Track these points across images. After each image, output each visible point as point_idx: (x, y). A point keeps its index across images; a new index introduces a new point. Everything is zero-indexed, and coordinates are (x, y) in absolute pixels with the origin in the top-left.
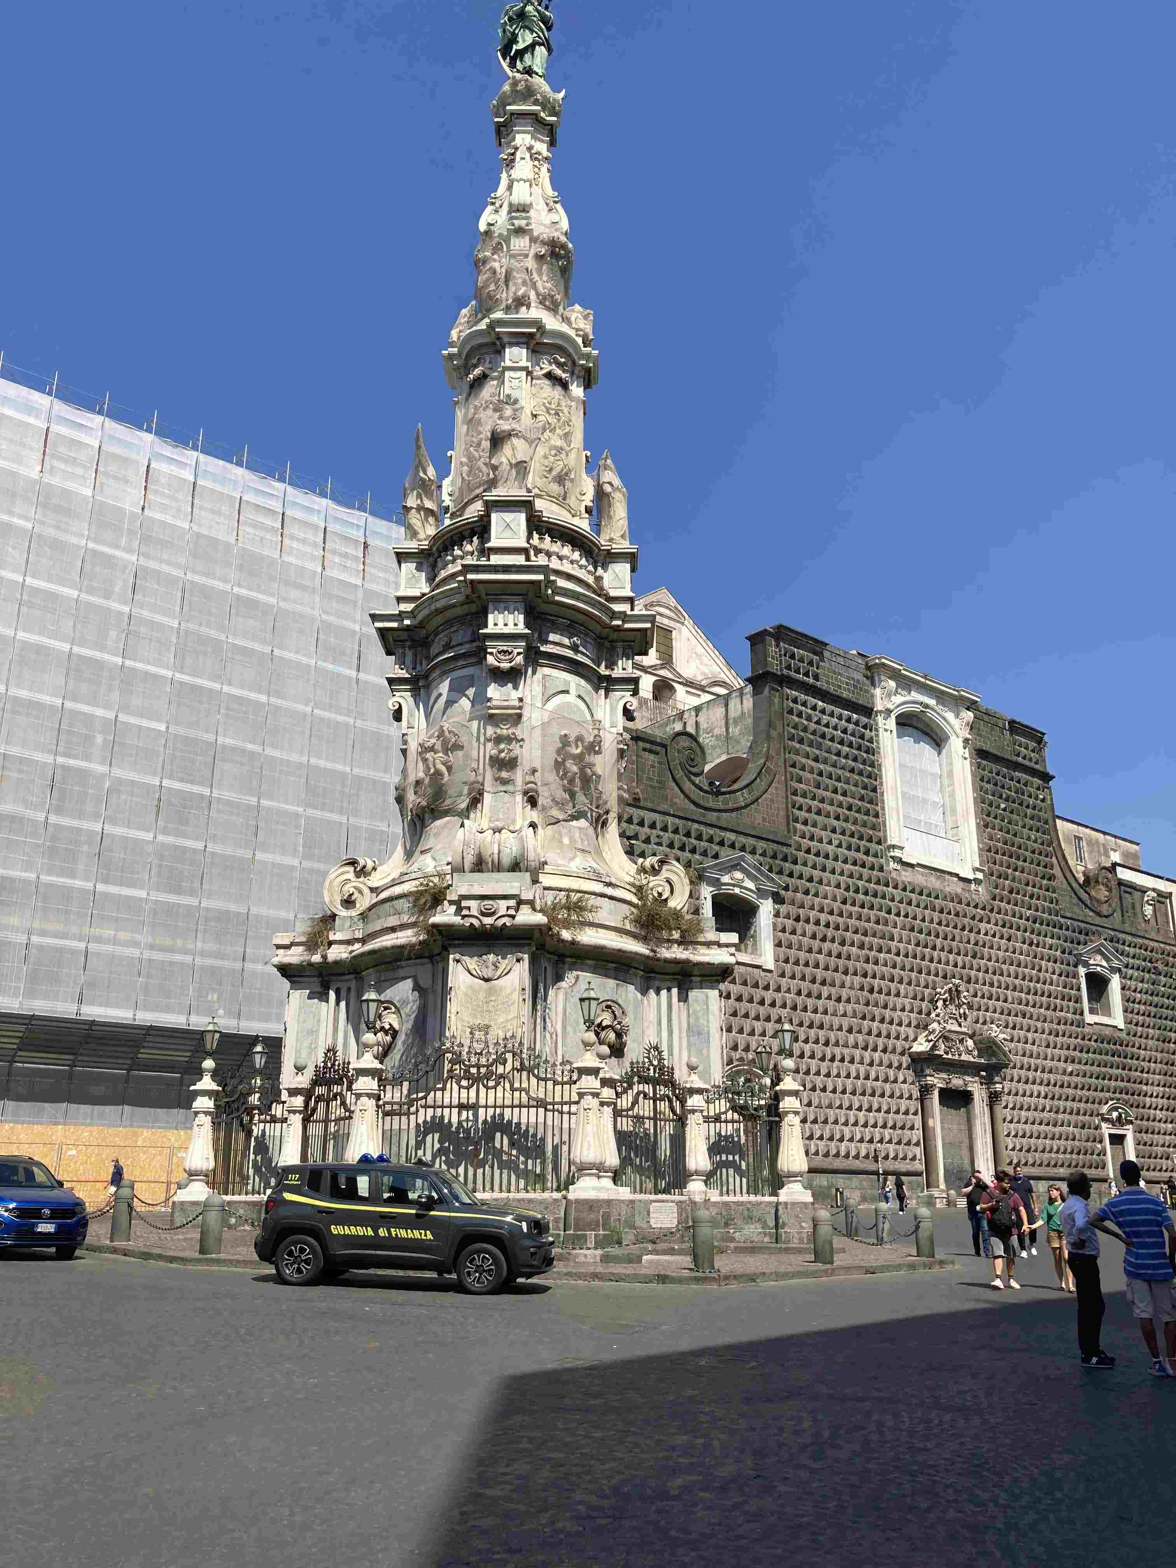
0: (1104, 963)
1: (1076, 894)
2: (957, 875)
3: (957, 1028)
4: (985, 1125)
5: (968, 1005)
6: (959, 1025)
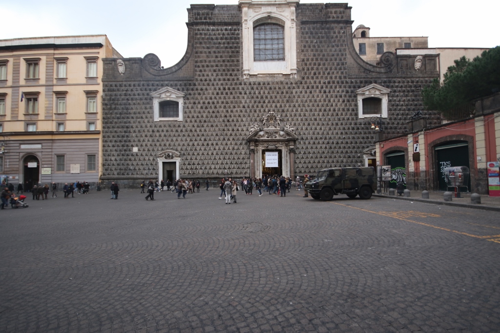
0: (378, 93)
1: (363, 67)
2: (282, 74)
3: (274, 128)
4: (287, 160)
5: (280, 120)
6: (276, 127)
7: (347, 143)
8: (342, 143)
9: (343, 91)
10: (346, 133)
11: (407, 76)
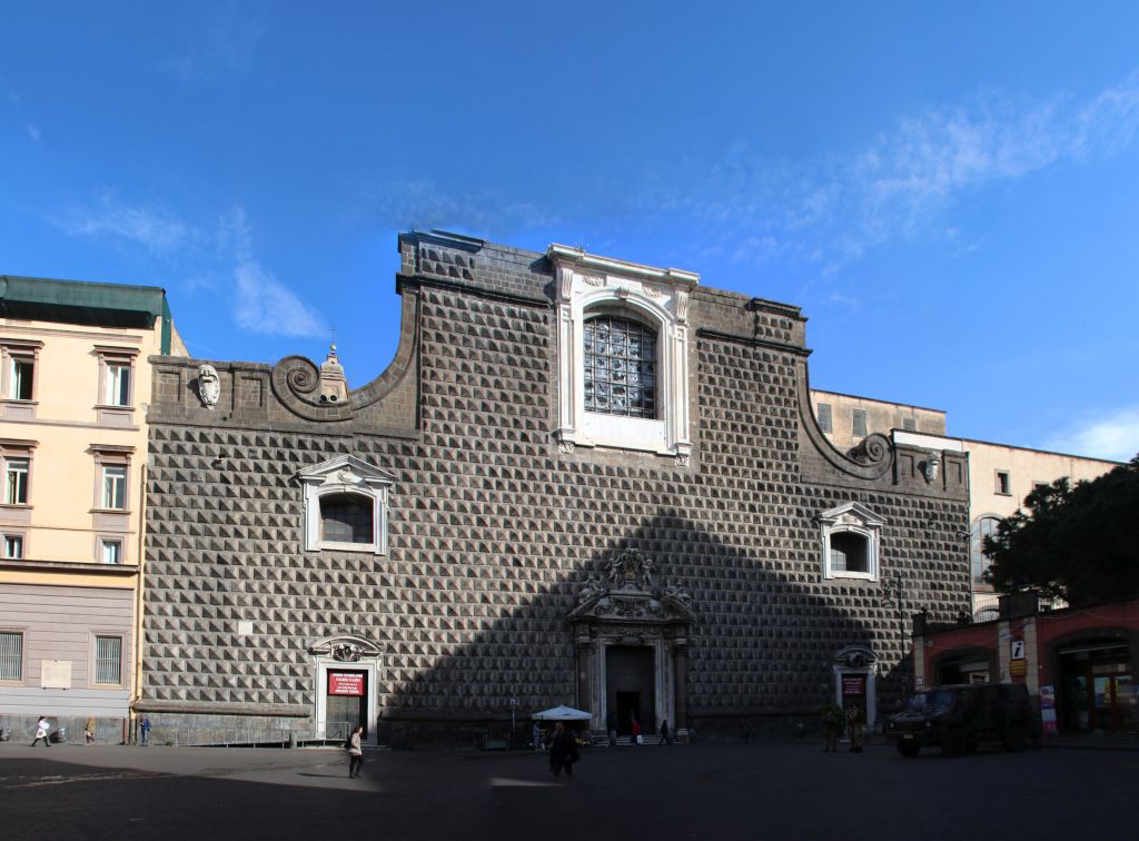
0: (860, 523)
1: (830, 461)
2: (655, 453)
3: (635, 592)
4: (667, 674)
5: (652, 571)
6: (640, 589)
7: (800, 635)
8: (790, 634)
9: (790, 511)
10: (798, 612)
11: (914, 492)
